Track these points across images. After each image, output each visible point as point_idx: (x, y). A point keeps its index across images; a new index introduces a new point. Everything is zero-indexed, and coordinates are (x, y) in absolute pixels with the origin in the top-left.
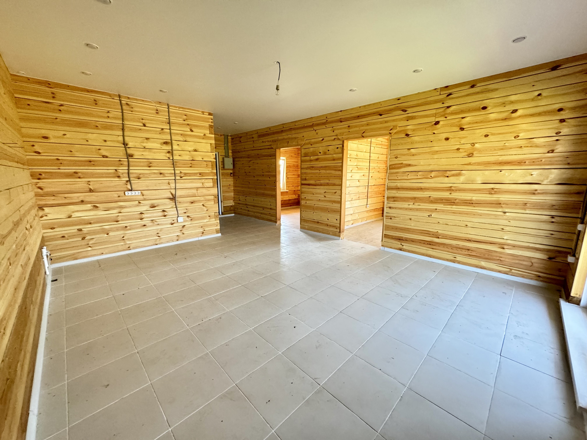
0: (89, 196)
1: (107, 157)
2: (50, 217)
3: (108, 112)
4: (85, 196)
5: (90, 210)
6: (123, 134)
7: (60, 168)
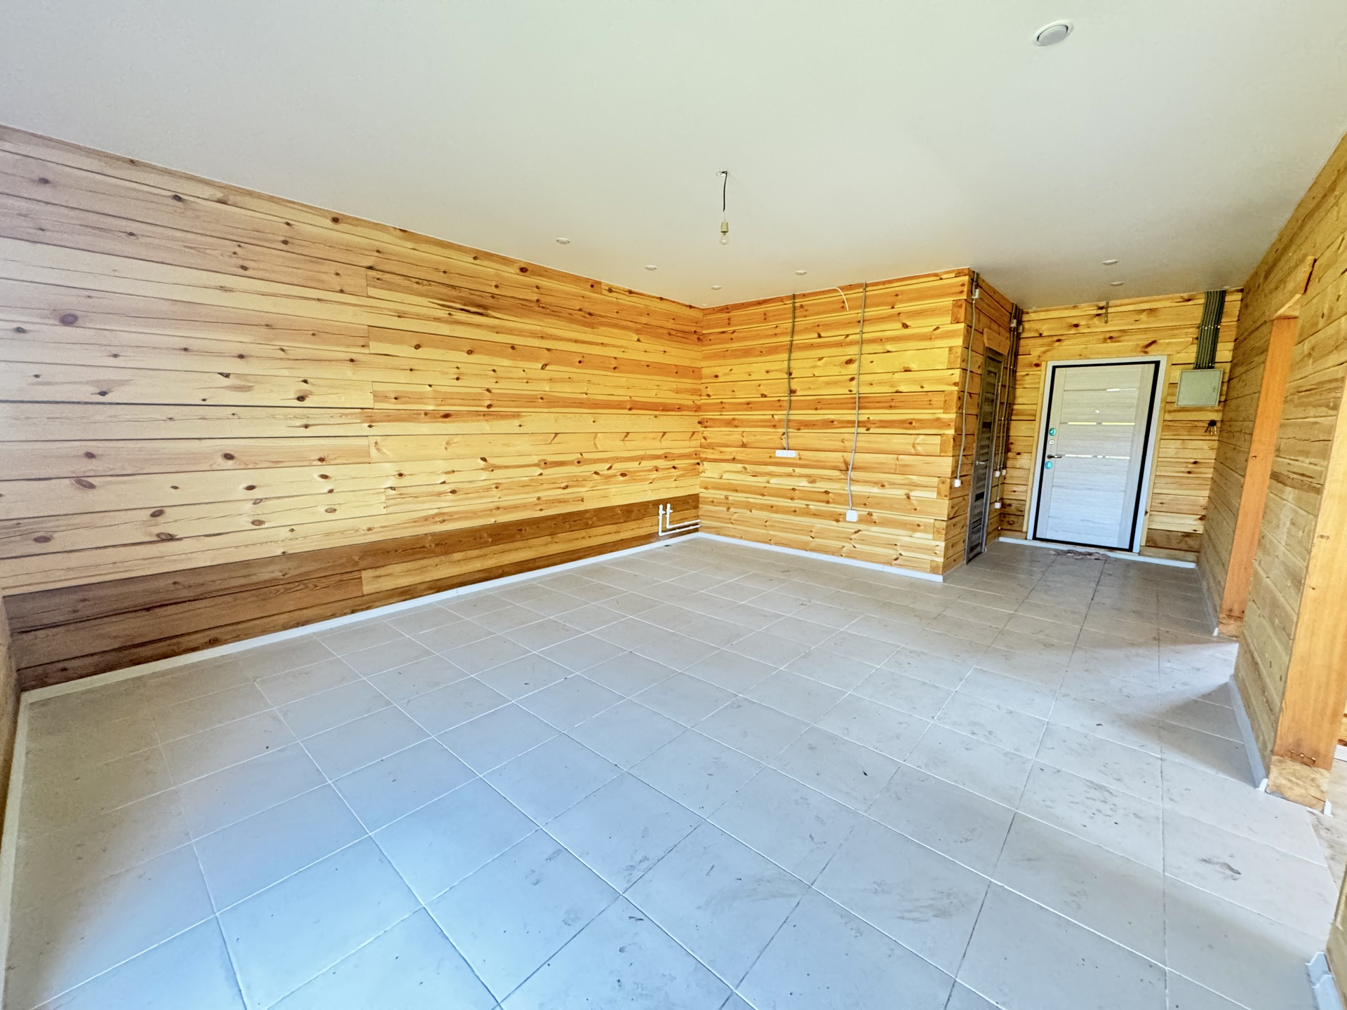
0: (742, 453)
1: (766, 396)
2: (708, 474)
3: (777, 327)
4: (737, 452)
5: (738, 472)
6: (790, 357)
7: (723, 414)
